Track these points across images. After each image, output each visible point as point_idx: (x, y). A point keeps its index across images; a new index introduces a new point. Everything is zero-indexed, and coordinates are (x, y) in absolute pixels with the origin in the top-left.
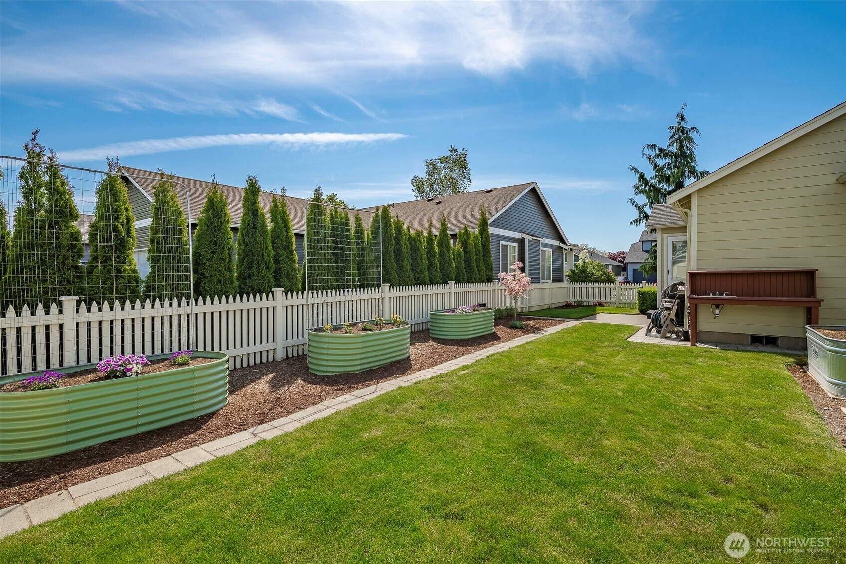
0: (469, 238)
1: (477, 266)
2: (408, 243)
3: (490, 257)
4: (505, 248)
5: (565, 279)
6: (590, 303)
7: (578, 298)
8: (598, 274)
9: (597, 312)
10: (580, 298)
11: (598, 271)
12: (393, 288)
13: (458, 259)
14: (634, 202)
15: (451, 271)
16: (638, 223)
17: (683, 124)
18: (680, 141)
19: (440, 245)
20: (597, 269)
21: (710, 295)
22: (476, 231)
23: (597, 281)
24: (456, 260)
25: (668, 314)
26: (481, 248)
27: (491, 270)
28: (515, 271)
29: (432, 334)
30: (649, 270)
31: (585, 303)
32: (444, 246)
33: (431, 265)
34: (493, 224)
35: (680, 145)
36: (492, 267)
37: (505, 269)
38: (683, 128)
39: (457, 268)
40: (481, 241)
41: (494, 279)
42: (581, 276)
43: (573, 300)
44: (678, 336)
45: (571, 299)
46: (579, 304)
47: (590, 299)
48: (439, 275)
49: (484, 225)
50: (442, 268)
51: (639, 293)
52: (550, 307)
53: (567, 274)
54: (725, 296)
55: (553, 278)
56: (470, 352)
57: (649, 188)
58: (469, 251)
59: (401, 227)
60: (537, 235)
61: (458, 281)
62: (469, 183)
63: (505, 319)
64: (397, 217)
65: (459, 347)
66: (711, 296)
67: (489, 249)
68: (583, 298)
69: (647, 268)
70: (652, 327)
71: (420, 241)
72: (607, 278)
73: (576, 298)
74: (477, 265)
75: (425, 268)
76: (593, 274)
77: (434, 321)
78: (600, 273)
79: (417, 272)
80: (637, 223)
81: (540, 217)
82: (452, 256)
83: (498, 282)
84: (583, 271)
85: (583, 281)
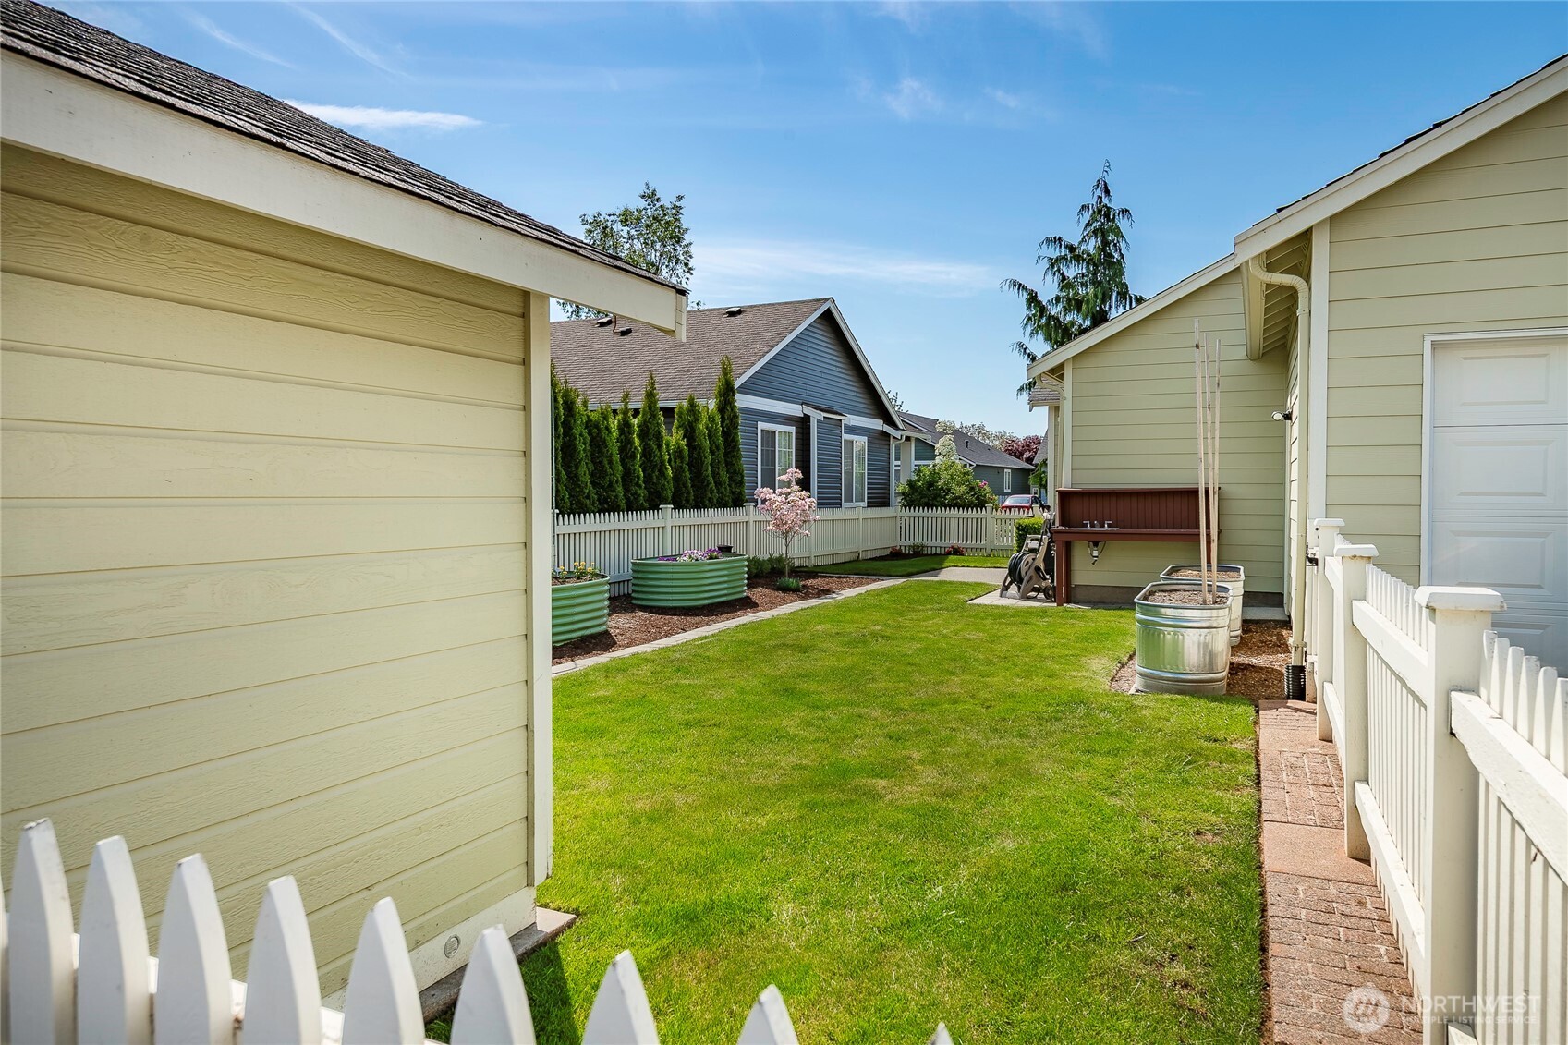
0: (697, 420)
1: (715, 475)
2: (585, 431)
3: (739, 457)
4: (770, 435)
5: (896, 501)
6: (938, 549)
7: (916, 540)
8: (960, 490)
9: (946, 564)
10: (921, 541)
11: (959, 484)
12: (563, 517)
13: (678, 461)
14: (1025, 349)
15: (664, 485)
17: (1105, 201)
18: (1101, 232)
19: (644, 434)
20: (959, 479)
21: (1086, 527)
22: (713, 404)
23: (957, 504)
24: (673, 463)
25: (1033, 559)
26: (721, 440)
27: (741, 483)
28: (788, 485)
29: (638, 599)
31: (929, 549)
32: (651, 436)
33: (628, 474)
34: (746, 389)
35: (1102, 242)
36: (742, 476)
37: (770, 482)
38: (1108, 208)
39: (676, 478)
40: (722, 426)
41: (747, 502)
42: (925, 495)
43: (904, 543)
44: (1047, 596)
45: (899, 543)
46: (918, 552)
47: (938, 541)
48: (642, 492)
49: (727, 392)
50: (648, 479)
51: (1018, 528)
52: (858, 558)
53: (900, 490)
54: (1106, 528)
55: (868, 498)
56: (707, 624)
57: (1048, 322)
58: (699, 445)
59: (573, 403)
60: (835, 409)
61: (679, 505)
62: (688, 275)
63: (767, 577)
64: (566, 382)
65: (688, 618)
66: (1089, 528)
67: (738, 441)
68: (925, 540)
70: (1010, 583)
71: (607, 428)
72: (977, 497)
73: (912, 540)
74: (713, 472)
75: (617, 481)
76: (949, 490)
77: (640, 575)
78: (963, 488)
79: (603, 487)
81: (842, 370)
82: (667, 457)
83: (755, 506)
84: (931, 484)
85: (927, 505)
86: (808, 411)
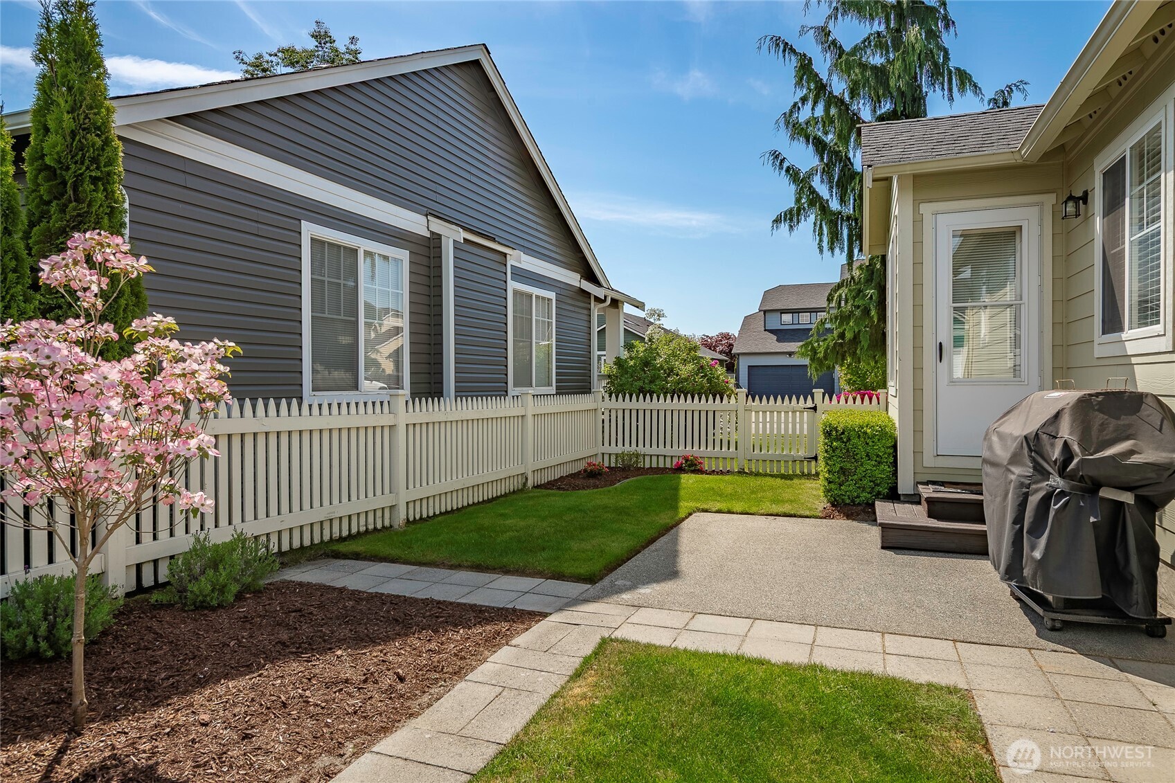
4: (337, 254)
5: (599, 386)
6: (661, 459)
7: (628, 447)
8: (685, 370)
9: (685, 506)
10: (633, 445)
11: (685, 362)
14: (782, 161)
16: (795, 219)
20: (683, 356)
23: (681, 391)
30: (825, 357)
31: (648, 459)
42: (639, 378)
45: (604, 451)
46: (631, 466)
47: (661, 447)
52: (525, 484)
53: (605, 370)
55: (557, 381)
57: (827, 110)
60: (489, 234)
68: (640, 445)
69: (822, 349)
72: (709, 381)
73: (620, 445)
76: (671, 370)
78: (690, 367)
80: (791, 220)
84: (646, 363)
85: (642, 391)
86: (437, 226)
